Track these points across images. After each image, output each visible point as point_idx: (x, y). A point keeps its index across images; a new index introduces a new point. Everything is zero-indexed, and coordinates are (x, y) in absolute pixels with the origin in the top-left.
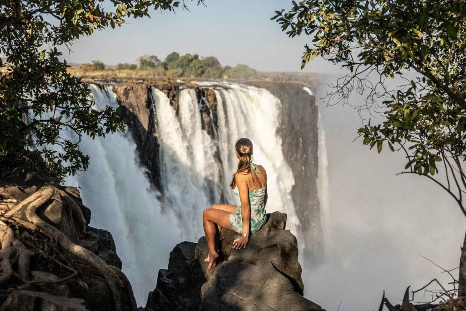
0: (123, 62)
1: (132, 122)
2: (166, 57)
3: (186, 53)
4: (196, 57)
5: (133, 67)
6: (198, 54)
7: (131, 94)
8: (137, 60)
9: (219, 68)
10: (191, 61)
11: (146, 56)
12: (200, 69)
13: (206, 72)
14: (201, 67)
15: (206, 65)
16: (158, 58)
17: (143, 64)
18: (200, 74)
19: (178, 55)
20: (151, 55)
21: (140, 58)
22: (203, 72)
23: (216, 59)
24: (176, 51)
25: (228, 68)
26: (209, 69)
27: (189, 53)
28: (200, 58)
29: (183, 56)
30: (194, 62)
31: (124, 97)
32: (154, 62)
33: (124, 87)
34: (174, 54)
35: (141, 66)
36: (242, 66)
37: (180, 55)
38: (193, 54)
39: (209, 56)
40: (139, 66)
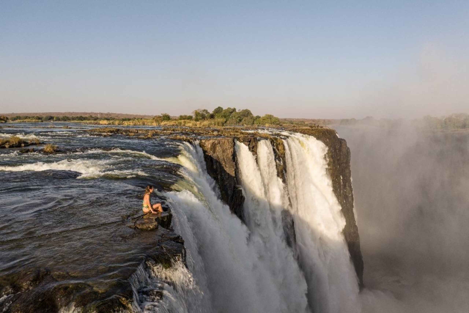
0: (183, 115)
1: (219, 177)
2: (213, 110)
3: (228, 107)
4: (234, 110)
5: (190, 118)
6: (235, 108)
7: (218, 148)
8: (192, 113)
9: (252, 118)
10: (231, 112)
11: (199, 110)
12: (239, 118)
13: (243, 120)
14: (239, 117)
15: (242, 115)
16: (208, 111)
17: (197, 115)
18: (238, 122)
19: (222, 109)
20: (203, 109)
21: (195, 112)
22: (240, 120)
23: (249, 111)
24: (220, 106)
25: (258, 117)
26: (245, 118)
27: (230, 107)
28: (237, 111)
29: (225, 110)
30: (234, 113)
31: (211, 152)
32: (205, 114)
33: (211, 141)
34: (219, 108)
35: (196, 117)
36: (269, 115)
37: (224, 109)
38: (232, 108)
39: (245, 109)
40: (194, 117)
